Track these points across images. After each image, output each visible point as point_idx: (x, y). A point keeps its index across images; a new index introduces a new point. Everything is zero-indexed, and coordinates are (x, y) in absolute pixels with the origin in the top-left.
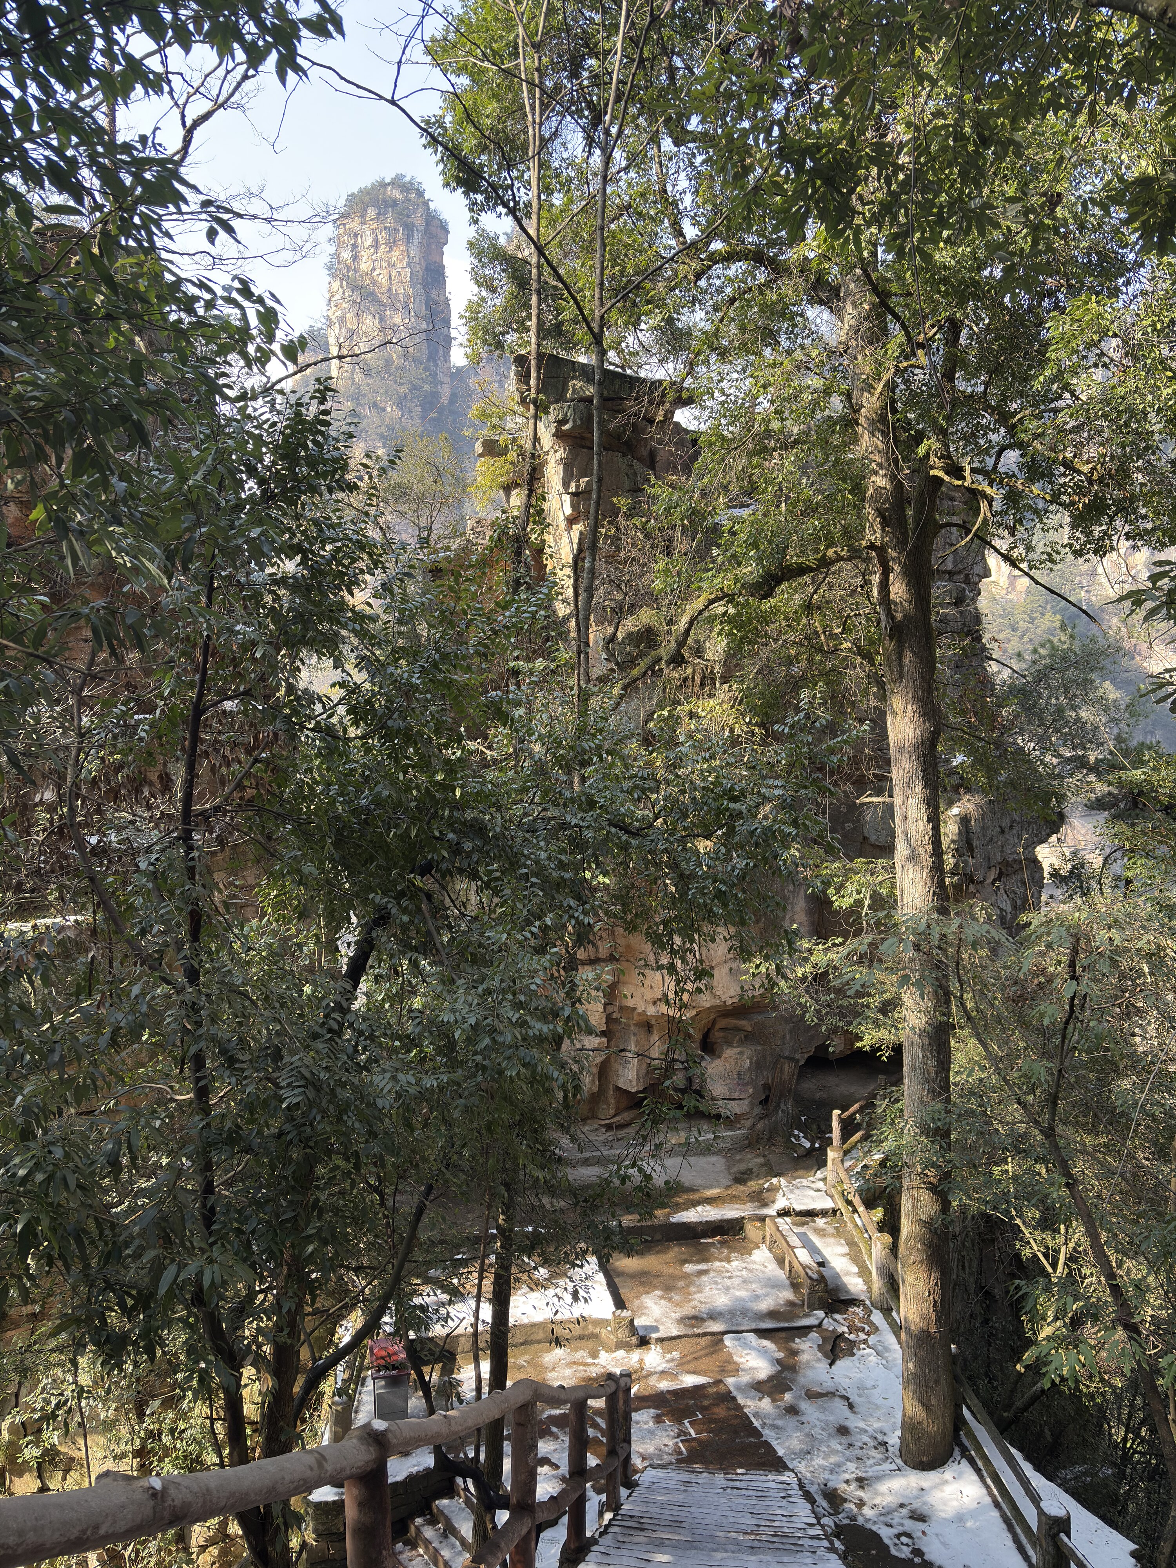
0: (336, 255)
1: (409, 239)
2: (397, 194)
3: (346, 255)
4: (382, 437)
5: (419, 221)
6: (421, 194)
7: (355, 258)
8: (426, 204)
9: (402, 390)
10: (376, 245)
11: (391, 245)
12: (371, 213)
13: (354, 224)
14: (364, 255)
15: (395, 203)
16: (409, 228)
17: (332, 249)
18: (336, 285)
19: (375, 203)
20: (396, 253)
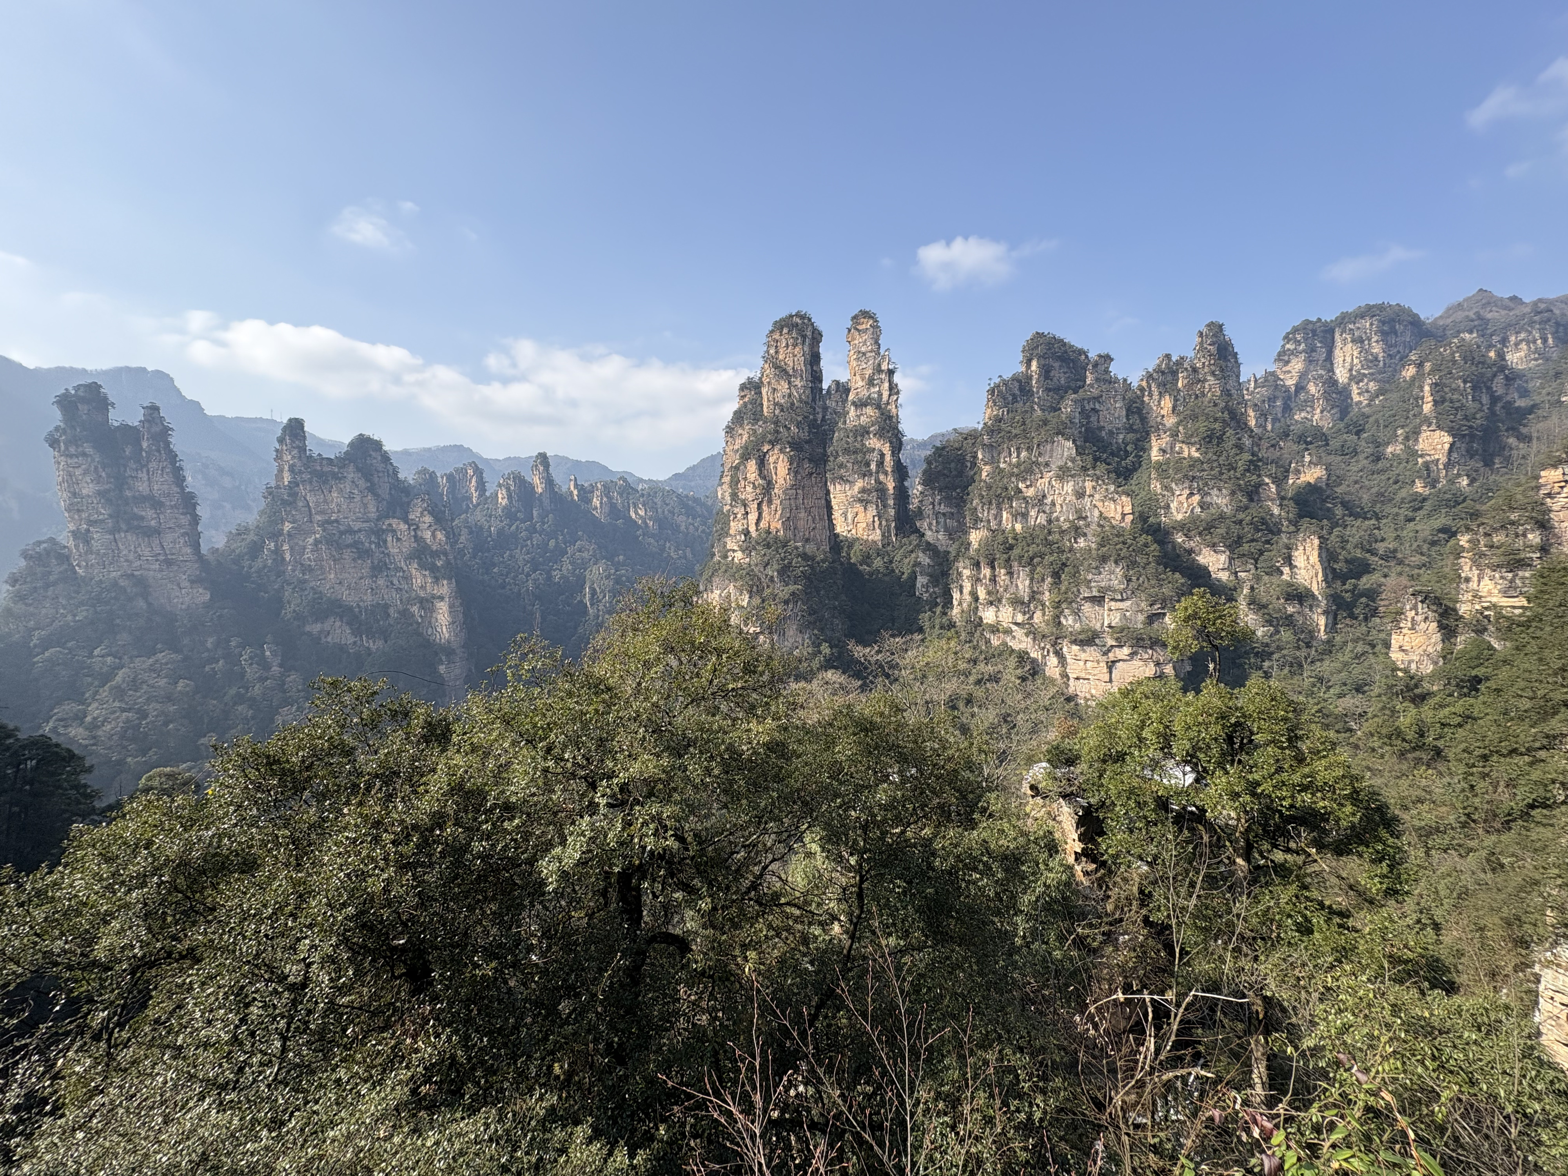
0: (768, 352)
1: (803, 343)
2: (798, 320)
3: (772, 351)
4: (789, 443)
5: (809, 333)
6: (810, 320)
7: (777, 352)
8: (812, 324)
9: (799, 419)
10: (787, 346)
11: (795, 345)
12: (785, 331)
13: (776, 336)
14: (781, 351)
15: (797, 325)
16: (804, 337)
17: (765, 349)
18: (767, 366)
19: (787, 326)
20: (797, 349)
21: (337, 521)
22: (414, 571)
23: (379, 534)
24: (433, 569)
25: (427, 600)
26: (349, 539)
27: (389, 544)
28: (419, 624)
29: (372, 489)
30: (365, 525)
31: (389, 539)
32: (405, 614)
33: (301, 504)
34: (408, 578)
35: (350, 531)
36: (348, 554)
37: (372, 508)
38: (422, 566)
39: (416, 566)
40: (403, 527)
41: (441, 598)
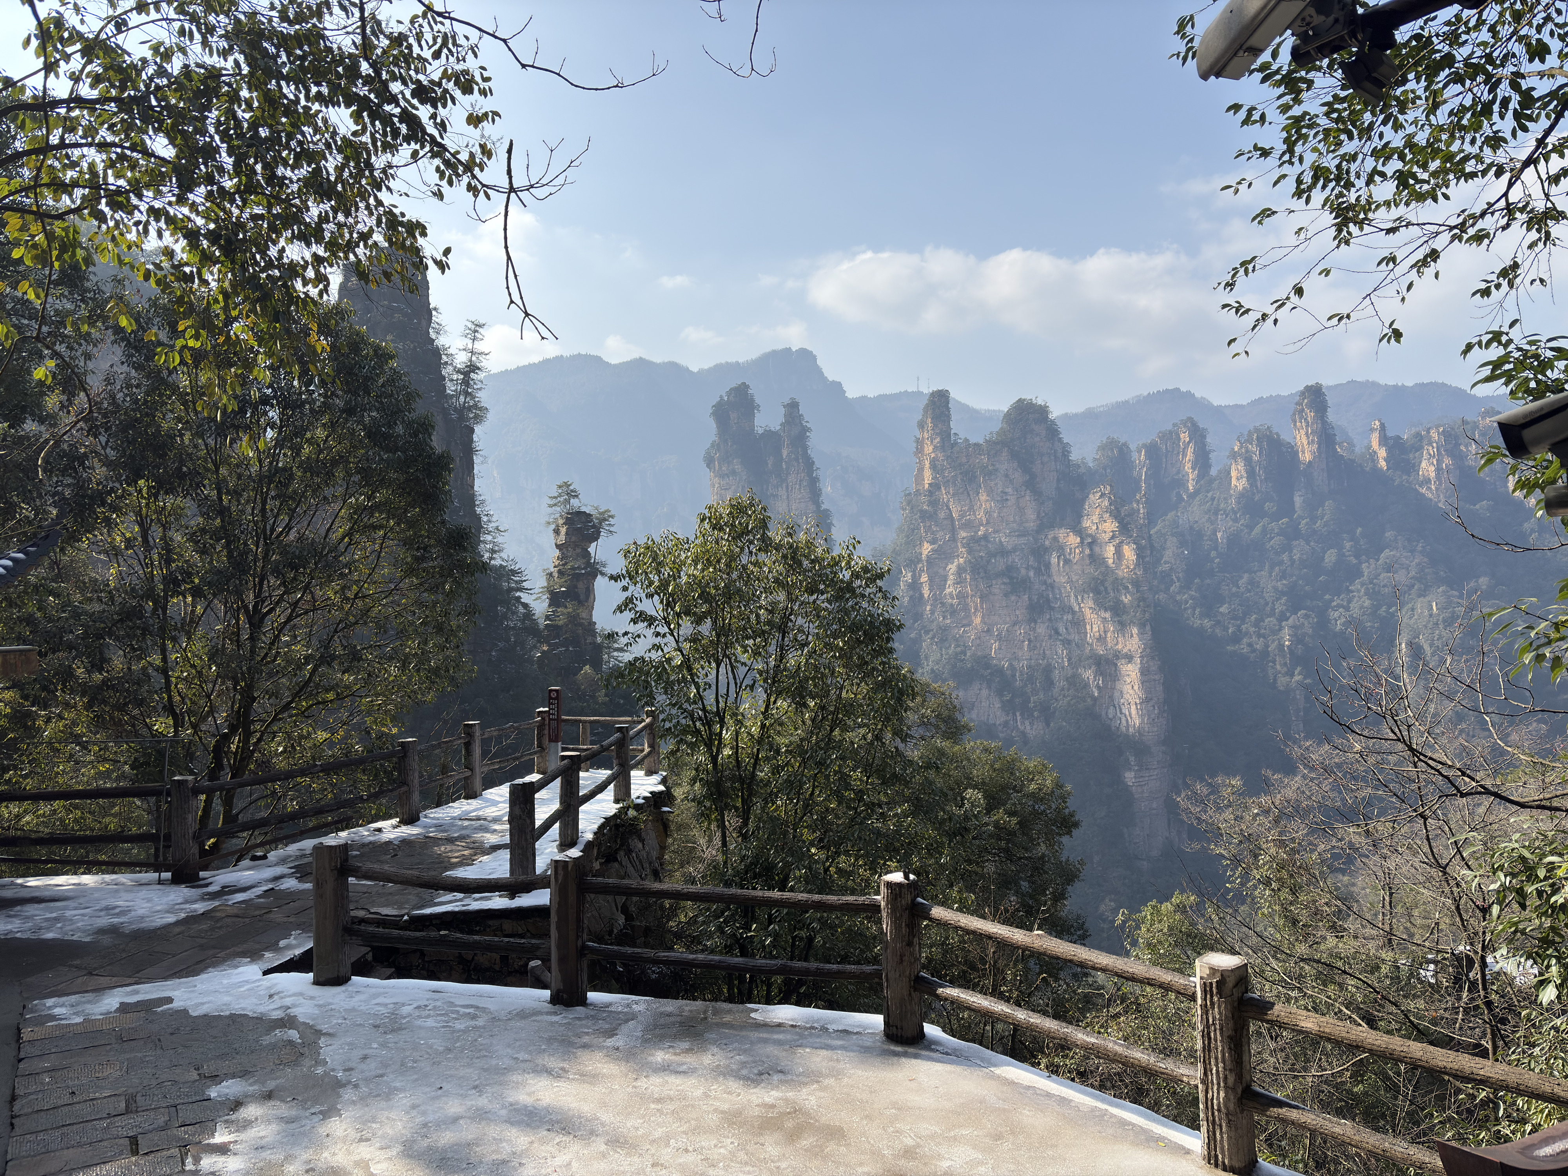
21: (985, 537)
22: (1088, 612)
23: (1040, 553)
24: (1117, 610)
25: (1108, 661)
26: (1000, 564)
27: (1054, 569)
28: (1095, 699)
29: (1031, 484)
30: (1023, 540)
31: (1054, 560)
32: (1074, 681)
33: (942, 515)
34: (1078, 623)
35: (1003, 552)
36: (998, 587)
37: (1031, 515)
38: (1101, 605)
39: (1091, 603)
40: (1073, 540)
41: (1129, 658)
